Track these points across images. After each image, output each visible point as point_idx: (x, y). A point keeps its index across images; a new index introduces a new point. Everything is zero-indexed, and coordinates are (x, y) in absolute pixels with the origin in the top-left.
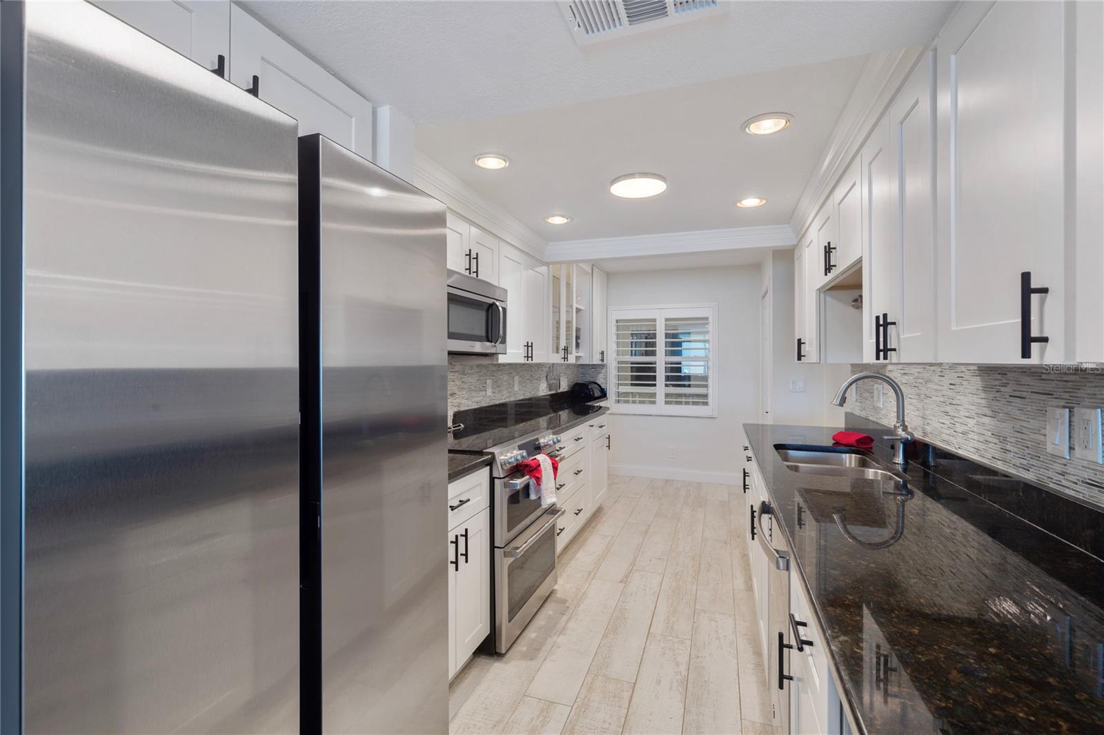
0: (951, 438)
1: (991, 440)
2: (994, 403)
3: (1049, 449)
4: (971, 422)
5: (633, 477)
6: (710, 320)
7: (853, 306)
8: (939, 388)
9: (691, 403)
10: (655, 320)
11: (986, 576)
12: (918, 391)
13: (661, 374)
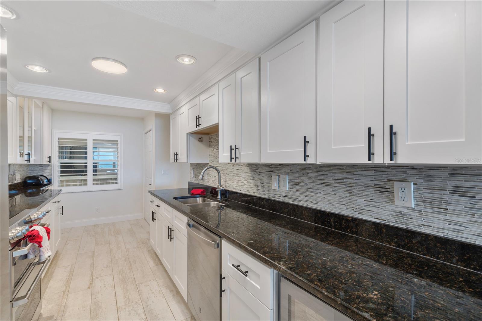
0: (237, 188)
1: (253, 187)
2: (254, 175)
3: (273, 188)
4: (245, 182)
5: (72, 228)
6: (119, 142)
7: (199, 141)
8: (233, 171)
9: (115, 183)
10: (86, 140)
11: (251, 230)
12: (223, 172)
13: (90, 169)
